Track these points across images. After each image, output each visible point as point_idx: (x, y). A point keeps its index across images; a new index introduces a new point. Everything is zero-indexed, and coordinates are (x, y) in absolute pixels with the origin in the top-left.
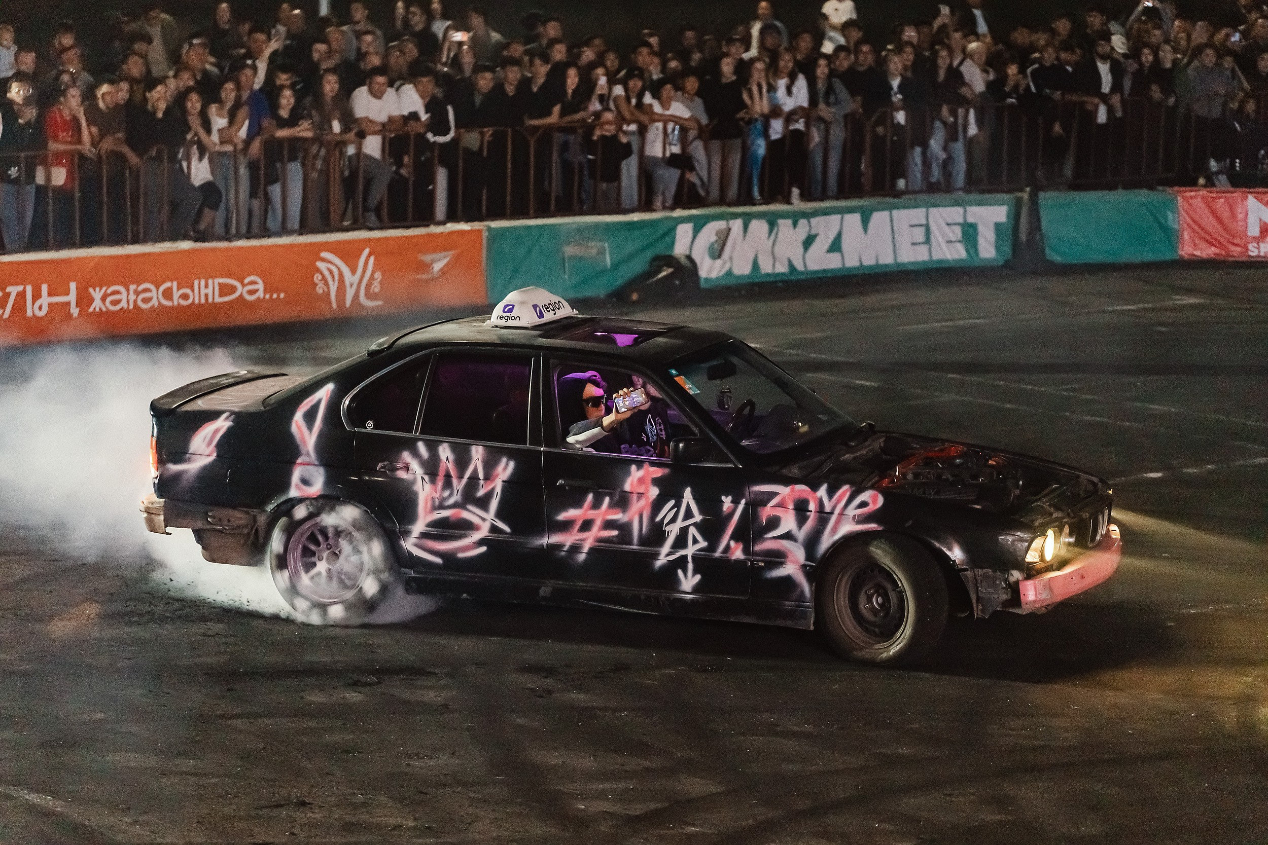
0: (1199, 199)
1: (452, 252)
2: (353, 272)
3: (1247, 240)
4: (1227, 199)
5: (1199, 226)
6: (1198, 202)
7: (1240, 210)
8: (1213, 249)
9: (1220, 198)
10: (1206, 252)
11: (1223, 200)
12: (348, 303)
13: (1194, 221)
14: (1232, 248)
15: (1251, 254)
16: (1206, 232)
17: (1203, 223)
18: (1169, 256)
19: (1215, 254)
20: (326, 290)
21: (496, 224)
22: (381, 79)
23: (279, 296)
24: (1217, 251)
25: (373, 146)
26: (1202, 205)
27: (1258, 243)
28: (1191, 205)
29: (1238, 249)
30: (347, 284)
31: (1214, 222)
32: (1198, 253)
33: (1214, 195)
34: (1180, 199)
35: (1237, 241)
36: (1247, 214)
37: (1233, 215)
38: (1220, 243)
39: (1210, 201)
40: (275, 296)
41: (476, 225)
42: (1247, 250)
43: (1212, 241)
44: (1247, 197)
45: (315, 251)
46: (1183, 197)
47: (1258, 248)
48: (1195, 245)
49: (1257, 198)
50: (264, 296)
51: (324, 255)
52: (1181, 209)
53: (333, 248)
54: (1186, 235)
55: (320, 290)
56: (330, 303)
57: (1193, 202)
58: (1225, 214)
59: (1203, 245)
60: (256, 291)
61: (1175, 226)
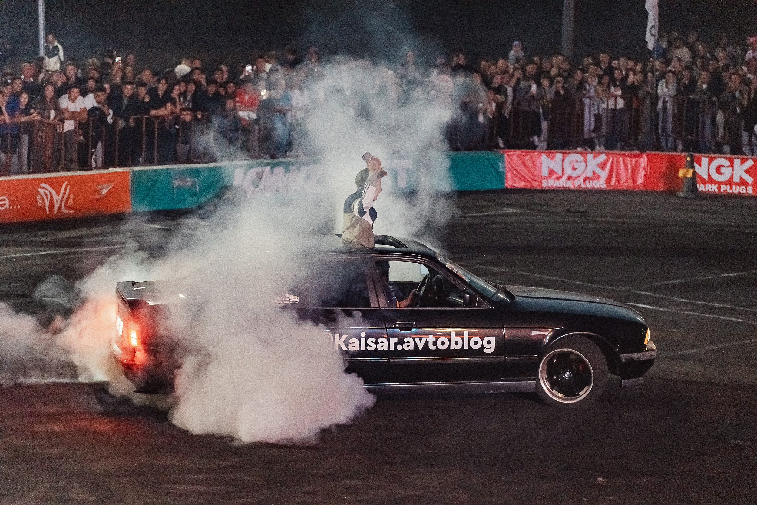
0: (516, 156)
1: (112, 184)
2: (58, 195)
3: (541, 178)
4: (531, 157)
5: (517, 171)
6: (515, 158)
7: (538, 162)
8: (523, 183)
9: (526, 155)
10: (520, 184)
11: (528, 157)
12: (55, 212)
13: (513, 168)
14: (533, 182)
15: (543, 185)
16: (519, 173)
17: (518, 170)
18: (500, 187)
19: (525, 186)
20: (43, 203)
21: (136, 169)
22: (76, 90)
23: (17, 207)
24: (526, 184)
25: (69, 125)
26: (518, 159)
27: (547, 180)
28: (511, 159)
29: (537, 183)
30: (55, 201)
31: (523, 168)
32: (515, 185)
33: (524, 154)
34: (506, 156)
35: (536, 178)
36: (541, 164)
37: (534, 165)
38: (527, 180)
39: (522, 157)
40: (15, 207)
41: (126, 169)
42: (541, 183)
43: (524, 179)
44: (541, 155)
45: (37, 183)
46: (508, 155)
47: (548, 182)
48: (513, 180)
49: (547, 156)
50: (9, 208)
51: (42, 185)
52: (506, 161)
53: (48, 181)
54: (509, 176)
55: (40, 204)
56: (45, 211)
57: (513, 157)
58: (530, 164)
59: (518, 180)
60: (4, 205)
61: (504, 171)
